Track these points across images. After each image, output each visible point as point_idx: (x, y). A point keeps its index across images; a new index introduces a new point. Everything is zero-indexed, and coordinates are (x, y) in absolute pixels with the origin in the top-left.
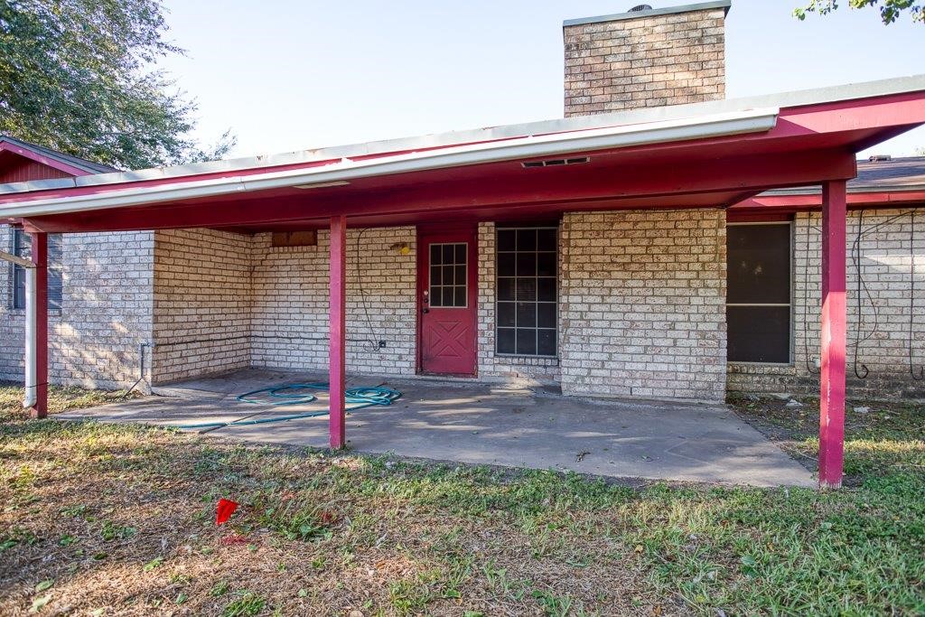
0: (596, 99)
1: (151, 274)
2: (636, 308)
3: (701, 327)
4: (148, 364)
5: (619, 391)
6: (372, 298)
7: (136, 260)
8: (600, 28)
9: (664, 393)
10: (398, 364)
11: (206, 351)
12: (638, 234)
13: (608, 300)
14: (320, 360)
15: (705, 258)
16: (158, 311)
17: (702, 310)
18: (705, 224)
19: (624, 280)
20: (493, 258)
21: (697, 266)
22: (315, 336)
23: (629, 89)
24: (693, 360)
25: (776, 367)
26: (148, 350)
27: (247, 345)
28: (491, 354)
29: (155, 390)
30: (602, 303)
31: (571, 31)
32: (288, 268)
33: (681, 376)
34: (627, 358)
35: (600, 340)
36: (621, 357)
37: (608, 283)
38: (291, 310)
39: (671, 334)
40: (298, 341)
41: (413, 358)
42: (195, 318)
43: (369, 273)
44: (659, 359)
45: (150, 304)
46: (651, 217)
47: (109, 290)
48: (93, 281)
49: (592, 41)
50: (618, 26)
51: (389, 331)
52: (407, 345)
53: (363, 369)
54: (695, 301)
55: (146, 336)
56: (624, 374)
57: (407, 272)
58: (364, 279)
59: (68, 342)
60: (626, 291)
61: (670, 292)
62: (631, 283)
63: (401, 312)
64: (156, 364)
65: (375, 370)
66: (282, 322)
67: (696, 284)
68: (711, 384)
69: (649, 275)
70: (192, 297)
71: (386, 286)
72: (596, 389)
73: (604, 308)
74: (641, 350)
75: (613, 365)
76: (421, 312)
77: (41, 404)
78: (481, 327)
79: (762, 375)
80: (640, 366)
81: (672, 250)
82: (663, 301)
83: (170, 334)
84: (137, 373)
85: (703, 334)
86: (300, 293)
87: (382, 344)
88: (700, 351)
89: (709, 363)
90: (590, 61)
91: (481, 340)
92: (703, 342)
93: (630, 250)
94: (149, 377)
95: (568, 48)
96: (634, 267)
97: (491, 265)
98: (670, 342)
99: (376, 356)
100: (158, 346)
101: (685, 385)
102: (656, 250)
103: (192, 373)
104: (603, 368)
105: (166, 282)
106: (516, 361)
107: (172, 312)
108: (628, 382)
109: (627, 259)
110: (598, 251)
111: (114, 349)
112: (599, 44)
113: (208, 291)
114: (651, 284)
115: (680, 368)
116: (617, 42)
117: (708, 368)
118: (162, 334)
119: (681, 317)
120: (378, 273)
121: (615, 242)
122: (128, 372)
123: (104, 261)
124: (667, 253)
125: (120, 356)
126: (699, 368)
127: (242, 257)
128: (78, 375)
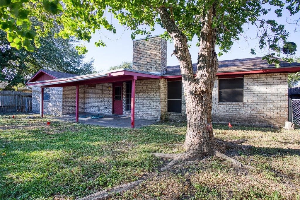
0: (138, 56)
1: (62, 94)
2: (144, 100)
3: (156, 104)
4: (62, 110)
5: (141, 117)
6: (105, 98)
7: (60, 91)
8: (139, 41)
9: (149, 118)
10: (109, 112)
11: (74, 108)
12: (145, 84)
13: (140, 98)
14: (96, 111)
15: (157, 89)
16: (64, 101)
17: (156, 101)
18: (157, 82)
19: (142, 94)
20: (125, 89)
21: (155, 91)
22: (95, 106)
23: (144, 54)
24: (154, 111)
25: (177, 114)
26: (62, 108)
27: (84, 108)
28: (125, 110)
29: (63, 115)
30: (138, 99)
31: (134, 42)
32: (90, 92)
33: (152, 115)
34: (143, 111)
35: (138, 107)
36: (142, 110)
37: (140, 95)
38: (91, 101)
39: (151, 106)
40: (93, 107)
41: (111, 111)
42: (71, 102)
43: (104, 93)
44: (148, 111)
45: (62, 99)
46: (147, 81)
47: (56, 97)
48: (54, 95)
49: (138, 44)
50: (142, 41)
51: (108, 105)
52: (111, 108)
53: (103, 113)
54: (155, 99)
55: (61, 106)
56: (142, 114)
57: (110, 93)
58: (103, 94)
59: (51, 107)
60: (143, 97)
61: (150, 97)
62: (144, 95)
63: (109, 101)
64: (63, 111)
65: (105, 113)
66: (90, 103)
67: (155, 95)
68: (158, 116)
69: (147, 93)
70: (71, 98)
71: (107, 95)
72: (137, 117)
73: (139, 100)
74: (145, 109)
75: (140, 112)
76: (113, 101)
77: (42, 116)
78: (123, 104)
79: (175, 115)
80: (145, 112)
81: (151, 88)
82: (149, 99)
83: (66, 105)
84: (60, 112)
85: (156, 106)
86: (93, 97)
87: (106, 108)
88: (156, 109)
89: (157, 112)
90: (137, 48)
91: (123, 107)
92: (156, 107)
93: (144, 88)
94: (62, 113)
95: (134, 46)
96: (144, 92)
97: (125, 91)
98: (150, 107)
99: (105, 110)
100: (63, 107)
101: (153, 116)
102: (148, 88)
103: (71, 113)
104: (139, 113)
105: (65, 95)
106: (129, 111)
107: (66, 101)
108: (143, 116)
109: (143, 90)
110: (138, 88)
111: (57, 108)
112: (139, 45)
113: (74, 97)
114: (147, 95)
115: (152, 113)
116: (142, 44)
117: (157, 113)
118: (64, 105)
119: (152, 102)
120: (106, 93)
121: (141, 86)
122: (59, 112)
123: (56, 91)
124: (150, 89)
125: (58, 109)
126: (155, 113)
127: (83, 89)
128: (52, 112)
